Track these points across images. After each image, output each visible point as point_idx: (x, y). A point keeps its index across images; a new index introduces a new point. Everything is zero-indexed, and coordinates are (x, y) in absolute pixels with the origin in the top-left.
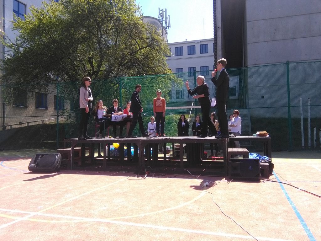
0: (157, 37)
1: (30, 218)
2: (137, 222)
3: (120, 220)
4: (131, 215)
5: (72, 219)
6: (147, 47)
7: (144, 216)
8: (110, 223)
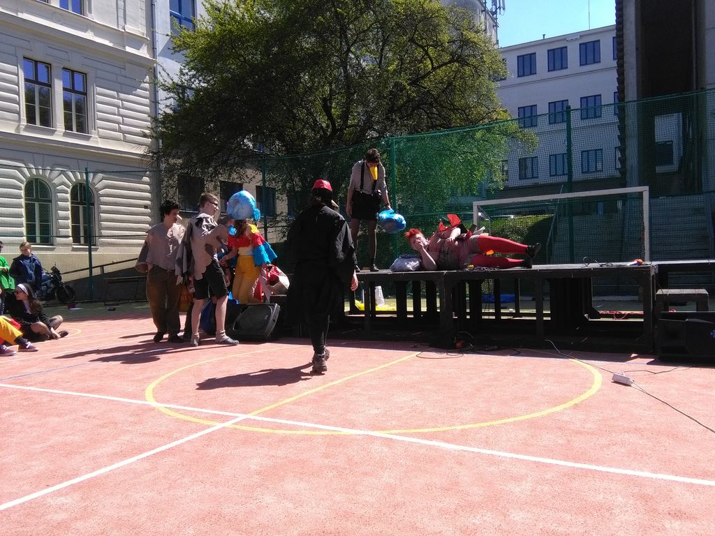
0: (473, 35)
1: (237, 423)
2: (448, 441)
3: (411, 435)
4: (433, 427)
5: (316, 429)
6: (450, 62)
7: (462, 430)
8: (392, 439)
